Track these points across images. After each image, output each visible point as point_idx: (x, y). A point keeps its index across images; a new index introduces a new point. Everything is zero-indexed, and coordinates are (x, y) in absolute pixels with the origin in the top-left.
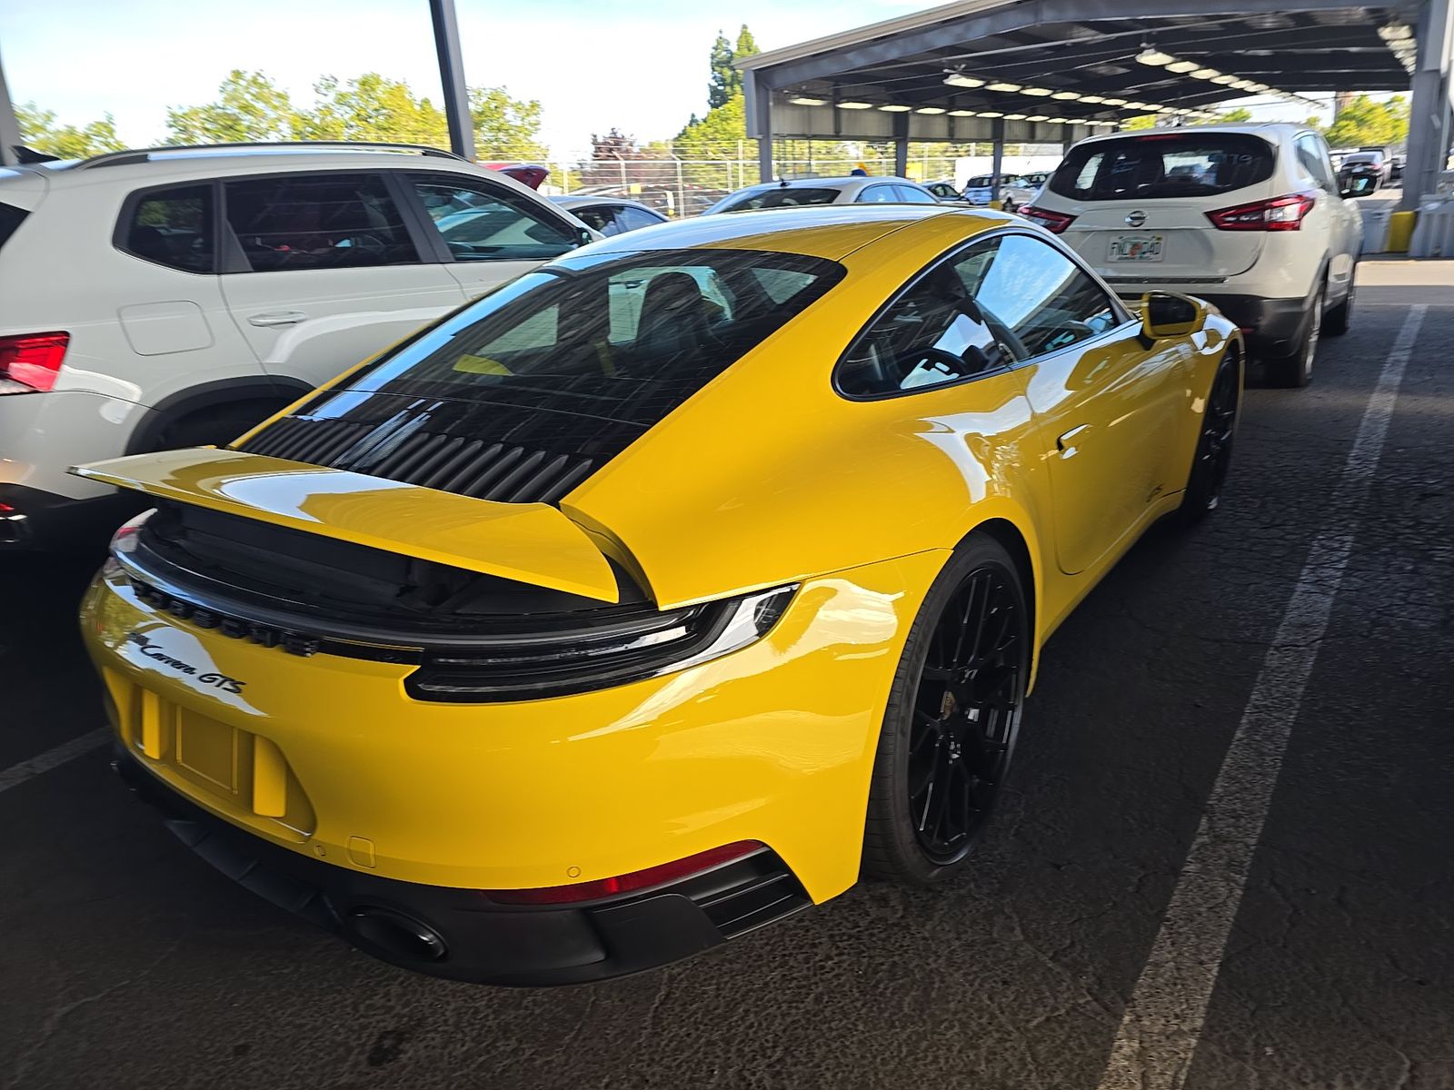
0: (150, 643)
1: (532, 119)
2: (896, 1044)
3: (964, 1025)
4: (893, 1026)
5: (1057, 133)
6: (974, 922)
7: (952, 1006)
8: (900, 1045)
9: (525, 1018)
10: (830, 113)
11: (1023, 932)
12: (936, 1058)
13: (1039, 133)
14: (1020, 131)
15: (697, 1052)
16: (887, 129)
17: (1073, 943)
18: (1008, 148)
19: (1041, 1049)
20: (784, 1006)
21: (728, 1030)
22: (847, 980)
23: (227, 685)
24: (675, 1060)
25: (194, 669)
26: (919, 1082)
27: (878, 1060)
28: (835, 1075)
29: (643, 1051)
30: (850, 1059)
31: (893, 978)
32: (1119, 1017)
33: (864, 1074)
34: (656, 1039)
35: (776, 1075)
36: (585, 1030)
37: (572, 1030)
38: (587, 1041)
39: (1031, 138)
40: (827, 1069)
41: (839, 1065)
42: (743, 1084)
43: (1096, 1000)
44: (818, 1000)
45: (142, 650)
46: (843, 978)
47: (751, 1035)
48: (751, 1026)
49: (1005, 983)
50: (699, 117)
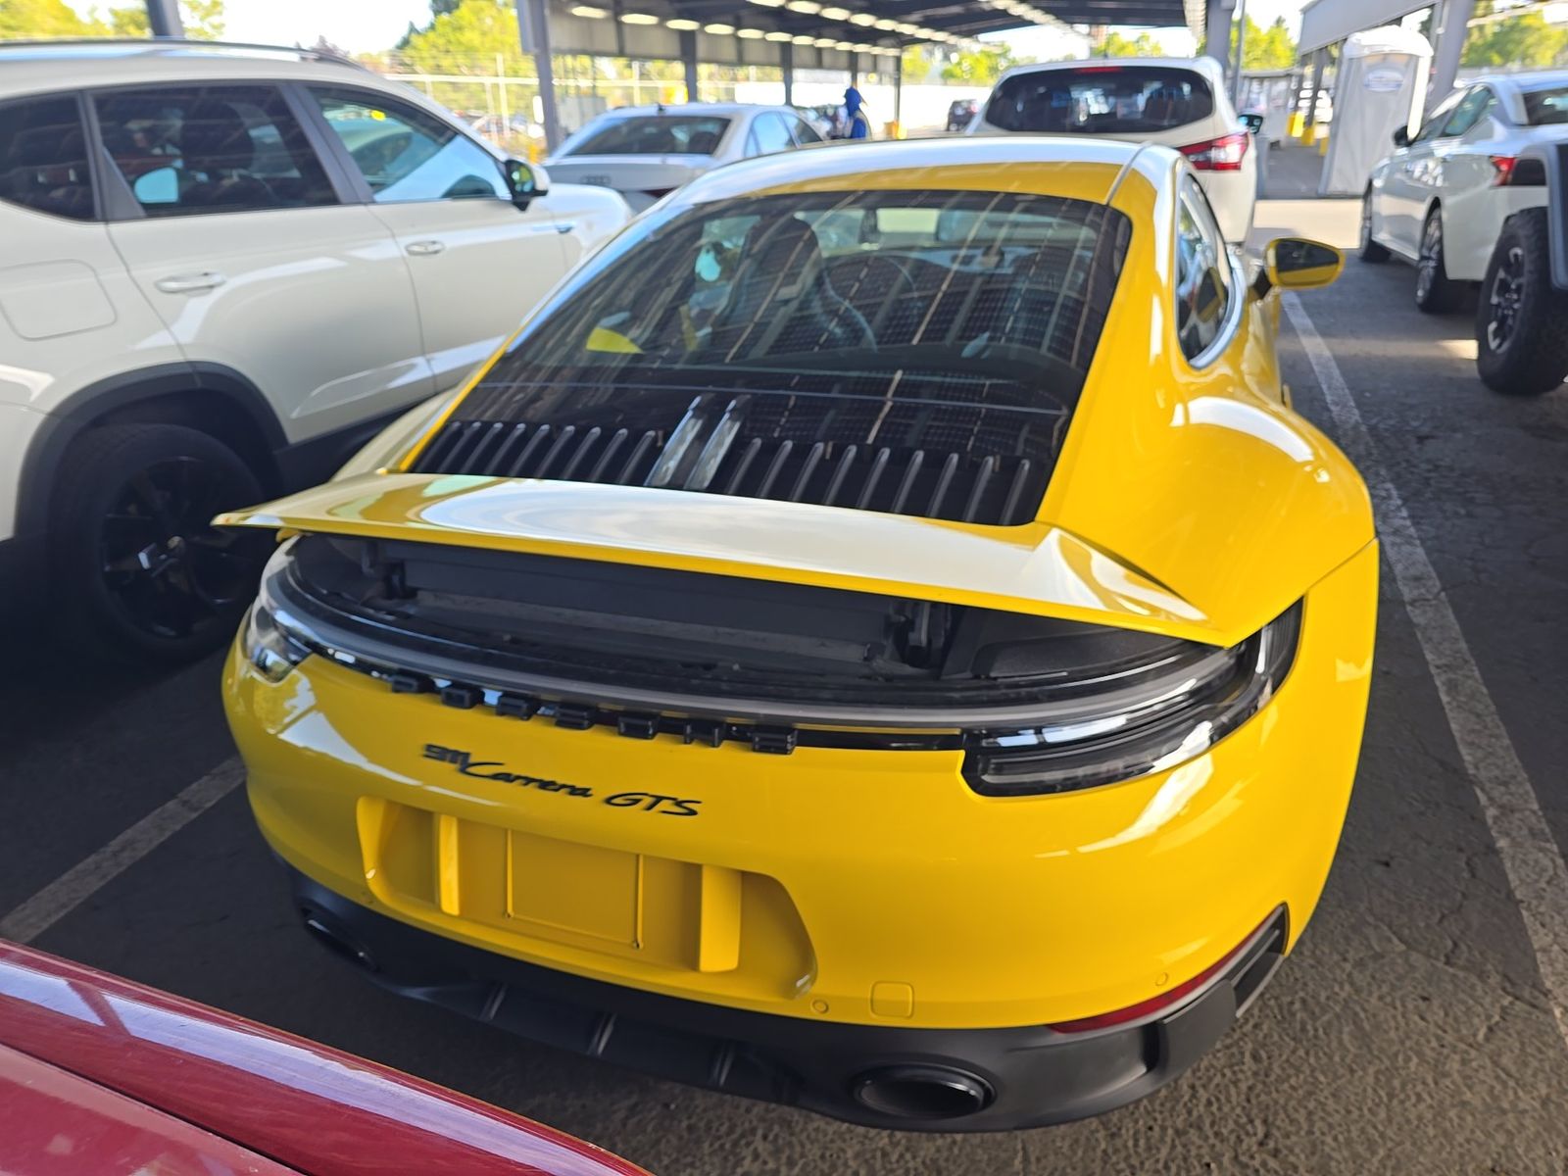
0: (472, 760)
1: (215, 20)
2: (1370, 1090)
3: (1420, 1054)
4: (1352, 1071)
5: (844, 60)
6: (1347, 939)
7: (1393, 1034)
8: (1375, 1090)
9: (950, 1149)
10: (611, 28)
11: (1401, 940)
12: (1419, 1097)
13: (827, 59)
14: (809, 57)
15: (1173, 1147)
16: (674, 47)
17: (1456, 945)
18: (798, 74)
19: (1505, 1060)
20: (1228, 1072)
21: (1190, 1113)
22: (1270, 1029)
23: (665, 805)
24: (1157, 1161)
25: (588, 790)
26: (1422, 1126)
27: (1366, 1111)
28: (1335, 1139)
29: (1114, 1159)
30: (1337, 1117)
31: (1313, 1017)
32: (1549, 1012)
33: (1363, 1131)
34: (1119, 1142)
35: (1275, 1153)
36: (1032, 1149)
37: (1016, 1152)
38: (1044, 1161)
39: (819, 64)
40: (1323, 1134)
41: (1331, 1126)
42: (1249, 1172)
43: (1517, 998)
44: (1256, 1058)
45: (463, 771)
46: (1265, 1027)
47: (1218, 1114)
48: (1209, 1103)
49: (1425, 999)
50: (420, 25)
